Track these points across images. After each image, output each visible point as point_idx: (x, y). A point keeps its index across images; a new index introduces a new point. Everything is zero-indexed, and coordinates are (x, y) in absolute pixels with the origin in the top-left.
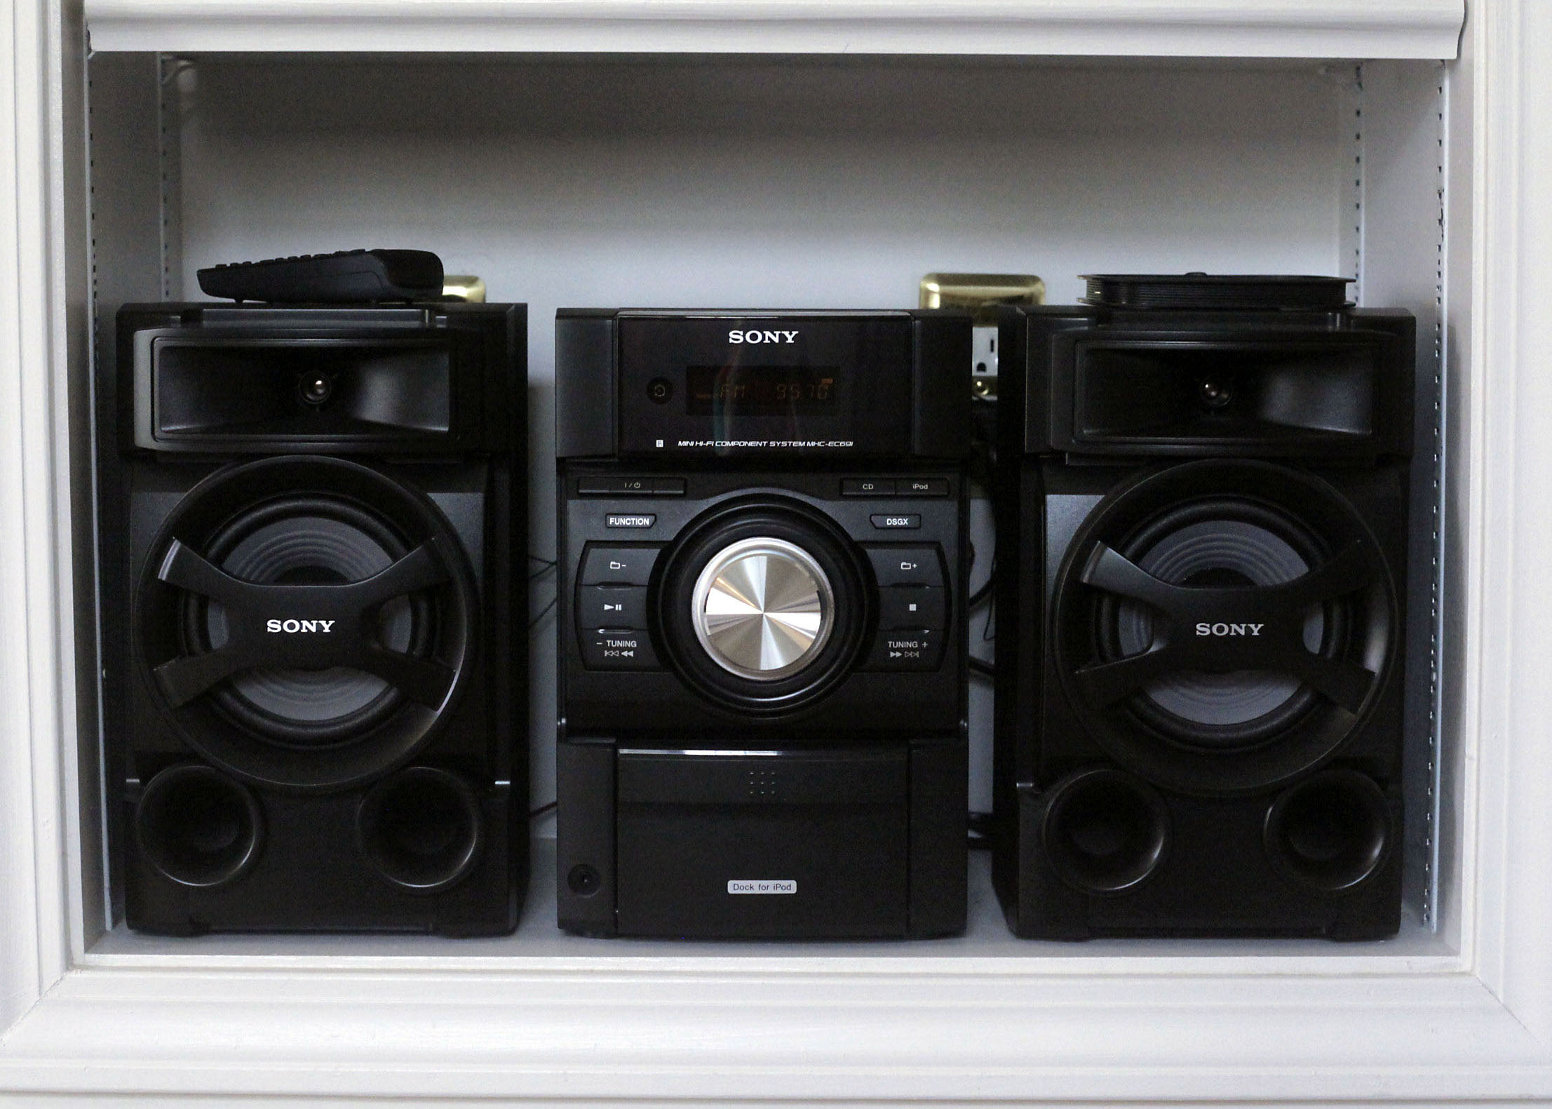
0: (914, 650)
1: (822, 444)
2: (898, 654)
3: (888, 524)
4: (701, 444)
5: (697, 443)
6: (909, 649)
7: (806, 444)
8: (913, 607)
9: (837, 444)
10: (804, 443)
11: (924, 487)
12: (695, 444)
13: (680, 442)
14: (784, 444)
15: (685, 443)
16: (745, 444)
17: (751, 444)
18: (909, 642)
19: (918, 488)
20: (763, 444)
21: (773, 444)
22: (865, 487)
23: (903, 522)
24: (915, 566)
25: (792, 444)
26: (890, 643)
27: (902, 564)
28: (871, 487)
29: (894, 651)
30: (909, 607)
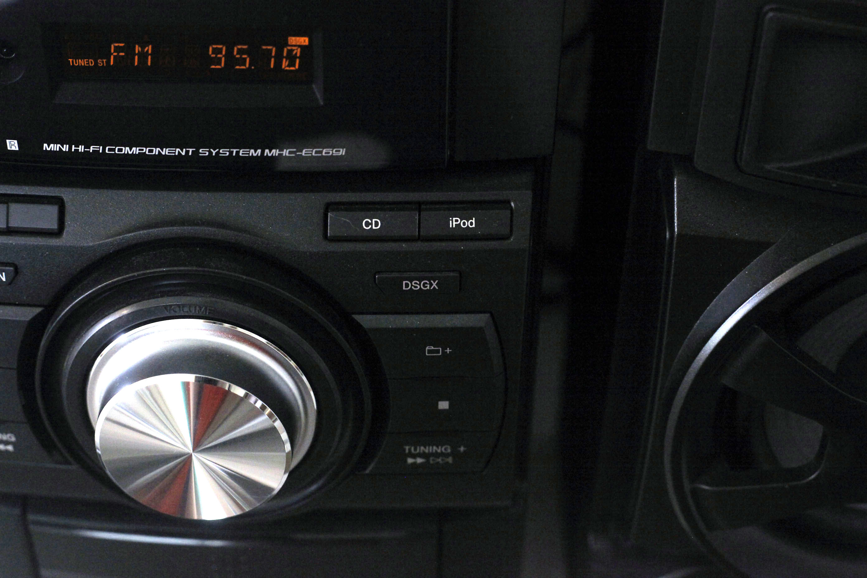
0: (446, 455)
1: (290, 153)
2: (419, 460)
3: (404, 288)
4: (81, 149)
5: (73, 148)
6: (436, 455)
7: (263, 152)
8: (444, 405)
9: (316, 152)
10: (259, 151)
11: (468, 224)
12: (70, 148)
13: (45, 145)
14: (224, 152)
15: (55, 147)
16: (156, 151)
17: (165, 152)
18: (438, 447)
19: (458, 226)
20: (187, 152)
21: (204, 152)
22: (367, 224)
23: (431, 285)
24: (448, 351)
25: (238, 153)
26: (407, 448)
27: (427, 348)
28: (377, 224)
29: (414, 456)
30: (437, 404)
